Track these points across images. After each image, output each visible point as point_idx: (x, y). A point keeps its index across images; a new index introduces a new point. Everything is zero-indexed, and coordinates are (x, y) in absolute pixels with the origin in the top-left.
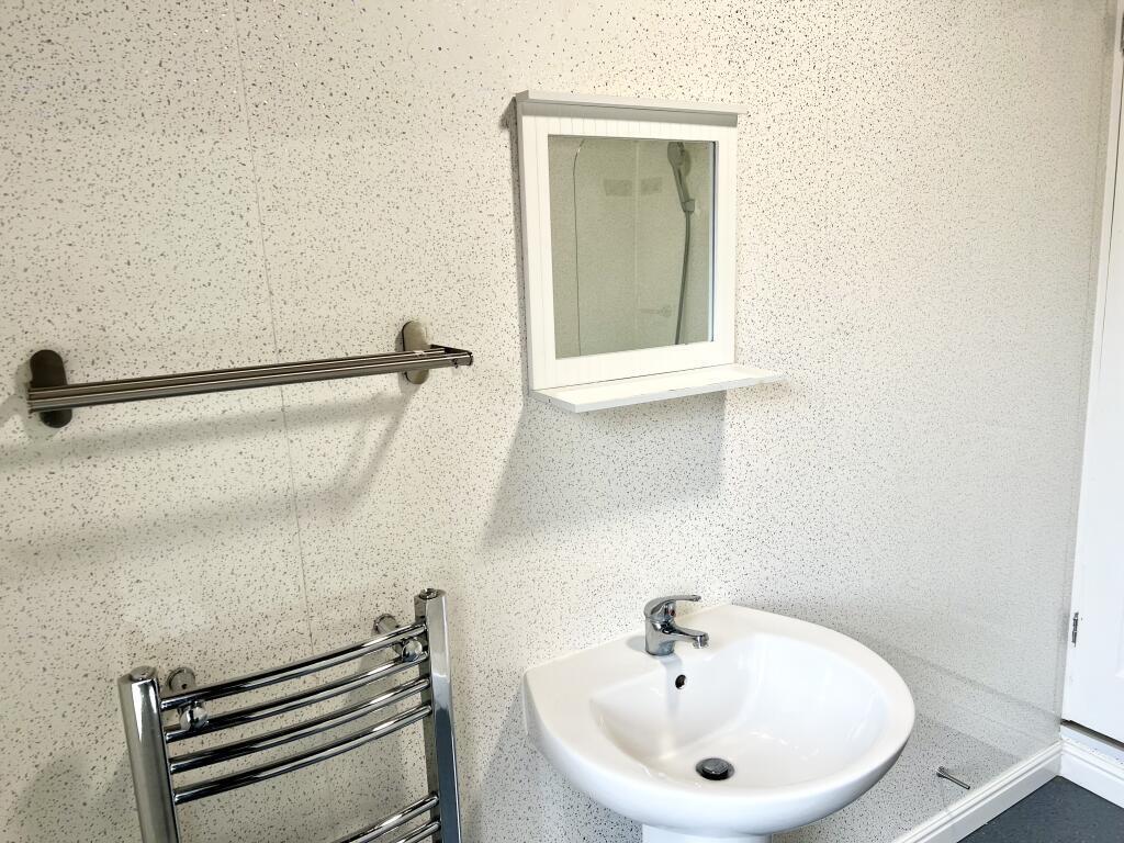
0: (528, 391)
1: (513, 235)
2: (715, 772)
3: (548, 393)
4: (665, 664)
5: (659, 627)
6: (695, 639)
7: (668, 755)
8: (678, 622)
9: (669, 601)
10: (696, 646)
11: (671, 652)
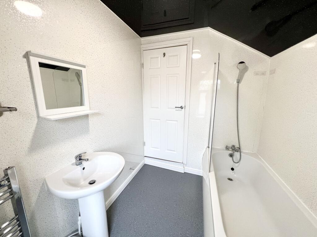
0: (38, 117)
1: (30, 82)
2: (92, 183)
3: (45, 117)
4: (80, 166)
5: (78, 160)
6: (86, 160)
7: (82, 183)
8: (82, 158)
9: (80, 155)
10: (86, 161)
11: (81, 164)
